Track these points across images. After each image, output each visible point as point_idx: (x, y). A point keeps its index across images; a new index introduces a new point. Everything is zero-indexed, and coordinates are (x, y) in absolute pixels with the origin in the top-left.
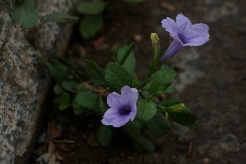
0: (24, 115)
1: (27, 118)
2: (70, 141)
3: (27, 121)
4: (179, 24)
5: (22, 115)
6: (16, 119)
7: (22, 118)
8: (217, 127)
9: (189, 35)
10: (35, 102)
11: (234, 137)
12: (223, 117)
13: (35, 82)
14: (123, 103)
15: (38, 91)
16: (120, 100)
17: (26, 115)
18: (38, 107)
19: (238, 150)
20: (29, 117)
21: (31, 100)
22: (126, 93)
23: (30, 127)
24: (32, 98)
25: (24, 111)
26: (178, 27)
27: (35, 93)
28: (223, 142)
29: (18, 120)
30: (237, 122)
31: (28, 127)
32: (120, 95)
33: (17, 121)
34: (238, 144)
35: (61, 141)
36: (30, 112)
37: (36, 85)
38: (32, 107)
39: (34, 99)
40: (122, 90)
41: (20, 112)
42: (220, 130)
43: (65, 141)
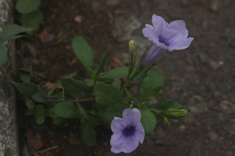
0: (7, 142)
1: (10, 143)
2: (54, 148)
3: (11, 146)
4: (157, 28)
5: (6, 144)
6: (2, 150)
7: (7, 146)
8: (181, 92)
9: (167, 35)
10: (12, 124)
11: (199, 97)
12: (183, 80)
13: (5, 103)
14: (125, 125)
15: (10, 110)
16: (123, 123)
17: (8, 141)
18: (14, 126)
19: (207, 109)
20: (11, 141)
21: (8, 123)
22: (128, 115)
23: (15, 150)
24: (8, 121)
25: (6, 138)
26: (157, 30)
27: (8, 114)
28: (192, 106)
29: (5, 150)
30: (197, 82)
31: (13, 151)
32: (122, 117)
33: (4, 152)
34: (205, 104)
35: (45, 150)
36: (11, 135)
37: (7, 106)
38: (11, 130)
39: (10, 121)
40: (124, 113)
41: (3, 141)
42: (185, 94)
43: (49, 149)
